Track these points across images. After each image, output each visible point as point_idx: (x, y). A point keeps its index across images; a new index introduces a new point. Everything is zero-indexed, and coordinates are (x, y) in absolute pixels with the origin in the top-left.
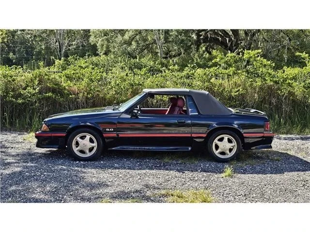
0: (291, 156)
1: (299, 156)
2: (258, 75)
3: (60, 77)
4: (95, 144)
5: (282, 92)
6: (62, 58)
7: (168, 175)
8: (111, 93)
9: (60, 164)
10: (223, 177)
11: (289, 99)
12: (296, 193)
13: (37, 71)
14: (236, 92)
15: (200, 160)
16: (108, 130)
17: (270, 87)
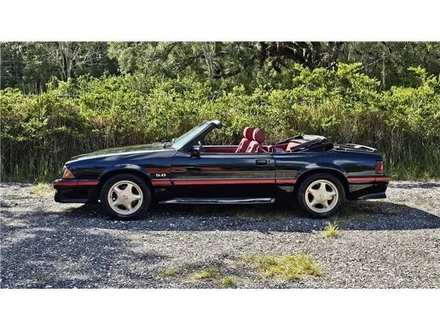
0: (412, 209)
1: (422, 208)
2: (358, 98)
3: (77, 103)
4: (140, 196)
5: (390, 122)
6: (69, 79)
7: (247, 237)
8: (151, 126)
9: (91, 225)
10: (324, 238)
11: (400, 131)
12: (429, 256)
13: (43, 95)
14: (326, 123)
15: (287, 216)
16: (158, 175)
17: (373, 115)
